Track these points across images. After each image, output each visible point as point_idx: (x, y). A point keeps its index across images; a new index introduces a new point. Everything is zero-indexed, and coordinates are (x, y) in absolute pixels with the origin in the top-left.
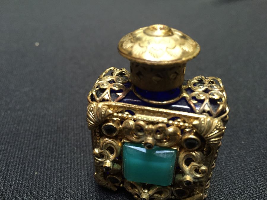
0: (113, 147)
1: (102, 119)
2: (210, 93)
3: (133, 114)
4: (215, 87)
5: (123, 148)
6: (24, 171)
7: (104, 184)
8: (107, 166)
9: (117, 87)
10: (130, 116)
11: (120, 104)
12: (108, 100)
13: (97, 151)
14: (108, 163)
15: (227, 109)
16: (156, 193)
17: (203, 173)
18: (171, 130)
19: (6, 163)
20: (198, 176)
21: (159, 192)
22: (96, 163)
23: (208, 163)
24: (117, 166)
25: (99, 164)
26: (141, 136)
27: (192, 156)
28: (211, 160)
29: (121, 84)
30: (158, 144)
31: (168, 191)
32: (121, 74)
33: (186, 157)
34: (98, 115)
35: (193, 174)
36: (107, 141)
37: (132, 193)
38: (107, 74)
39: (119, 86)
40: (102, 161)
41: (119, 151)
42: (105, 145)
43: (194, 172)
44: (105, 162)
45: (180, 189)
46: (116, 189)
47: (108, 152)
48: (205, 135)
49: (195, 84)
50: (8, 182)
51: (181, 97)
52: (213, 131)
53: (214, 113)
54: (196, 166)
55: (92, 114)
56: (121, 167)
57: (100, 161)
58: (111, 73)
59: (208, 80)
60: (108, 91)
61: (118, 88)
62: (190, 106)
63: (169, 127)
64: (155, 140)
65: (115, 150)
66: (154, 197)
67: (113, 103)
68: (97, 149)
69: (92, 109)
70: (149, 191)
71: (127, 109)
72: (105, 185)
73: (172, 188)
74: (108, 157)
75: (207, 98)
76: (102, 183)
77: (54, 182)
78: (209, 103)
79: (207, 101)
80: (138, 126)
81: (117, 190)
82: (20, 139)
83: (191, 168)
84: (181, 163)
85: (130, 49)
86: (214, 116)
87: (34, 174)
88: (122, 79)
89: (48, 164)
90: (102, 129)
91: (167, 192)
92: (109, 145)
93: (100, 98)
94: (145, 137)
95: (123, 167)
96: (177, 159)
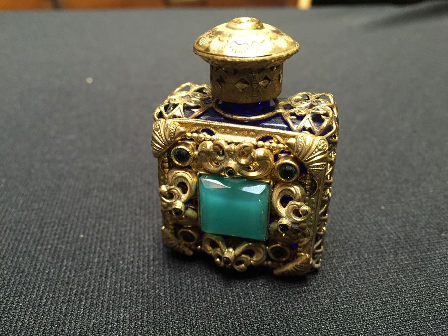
0: (185, 182)
1: (171, 140)
2: (313, 108)
3: (211, 134)
4: (322, 102)
5: (198, 185)
6: (65, 233)
7: (174, 244)
8: (177, 207)
9: (193, 102)
10: (208, 137)
11: (195, 121)
12: (179, 117)
13: (164, 188)
14: (179, 205)
15: (334, 125)
16: (244, 252)
17: (304, 215)
18: (260, 152)
19: (40, 224)
20: (298, 219)
21: (249, 252)
22: (163, 205)
23: (314, 205)
24: (190, 212)
25: (167, 207)
26: (221, 161)
27: (289, 192)
28: (317, 201)
29: (198, 100)
30: (244, 172)
31: (261, 250)
32: (200, 90)
33: (281, 193)
34: (167, 135)
35: (291, 217)
36: (178, 174)
37: (213, 255)
38: (182, 90)
39: (195, 102)
40: (170, 203)
41: (193, 188)
42: (175, 179)
43: (292, 214)
44: (175, 202)
45: (278, 247)
46: (191, 253)
47: (179, 190)
48: (303, 158)
49: (297, 101)
50: (42, 245)
51: (275, 113)
52: (314, 153)
53: (316, 130)
54: (295, 205)
55: (159, 133)
56: (197, 215)
57: (168, 203)
58: (187, 88)
59: (315, 95)
60: (181, 106)
61: (195, 103)
62: (286, 123)
63: (258, 149)
64: (239, 166)
65: (188, 187)
66: (242, 259)
67: (186, 120)
68: (165, 186)
69: (158, 127)
70: (234, 249)
71: (204, 128)
72: (176, 246)
73: (267, 248)
74: (179, 196)
75: (309, 113)
76: (172, 242)
77: (106, 246)
78: (310, 118)
79: (309, 116)
80: (217, 147)
81: (193, 255)
82: (61, 197)
83: (288, 208)
84: (275, 202)
85: (207, 45)
86: (316, 134)
87: (78, 237)
88: (200, 95)
89: (99, 225)
90: (172, 156)
91: (260, 252)
92: (180, 180)
93: (170, 114)
94: (226, 161)
95: (200, 214)
96: (271, 197)
